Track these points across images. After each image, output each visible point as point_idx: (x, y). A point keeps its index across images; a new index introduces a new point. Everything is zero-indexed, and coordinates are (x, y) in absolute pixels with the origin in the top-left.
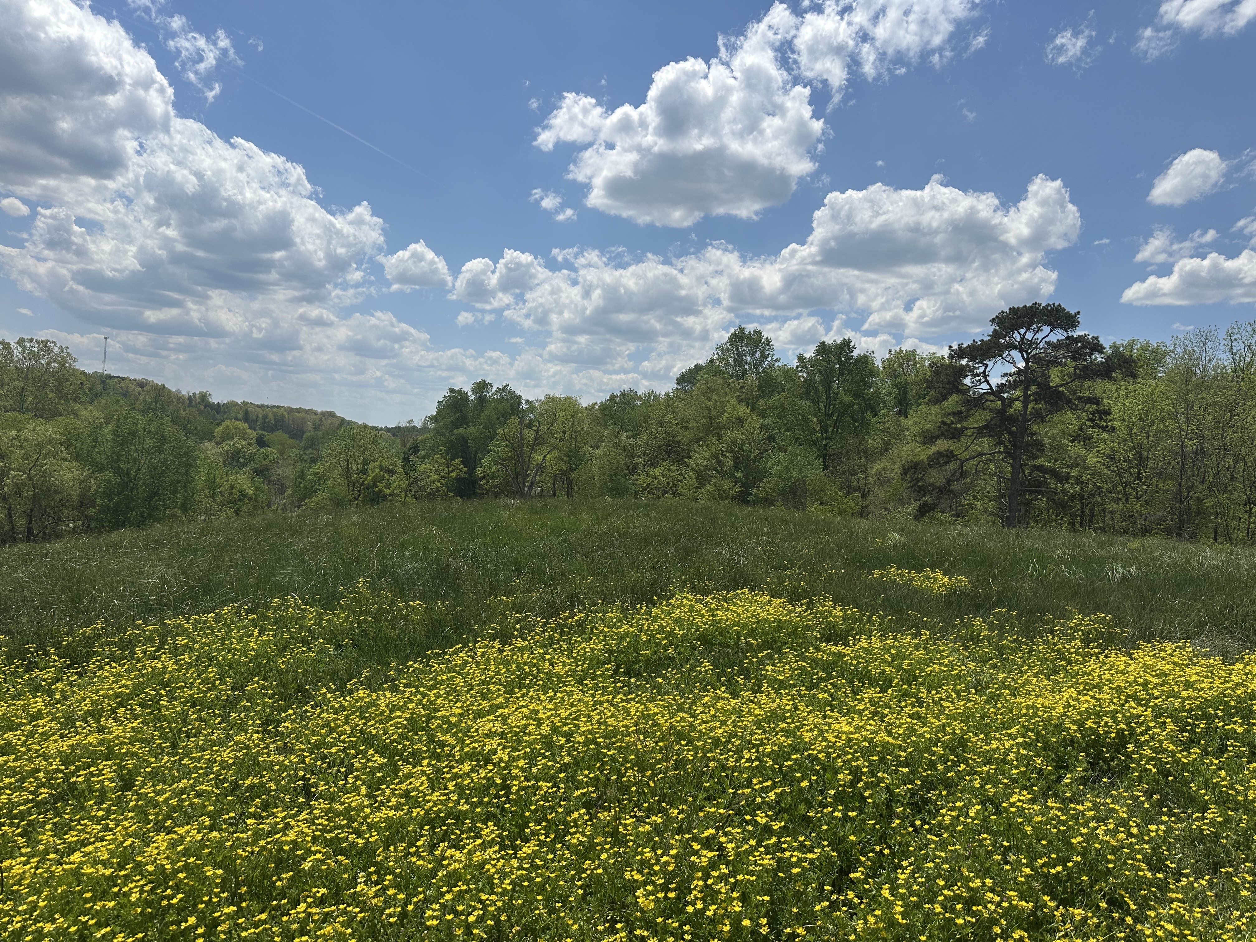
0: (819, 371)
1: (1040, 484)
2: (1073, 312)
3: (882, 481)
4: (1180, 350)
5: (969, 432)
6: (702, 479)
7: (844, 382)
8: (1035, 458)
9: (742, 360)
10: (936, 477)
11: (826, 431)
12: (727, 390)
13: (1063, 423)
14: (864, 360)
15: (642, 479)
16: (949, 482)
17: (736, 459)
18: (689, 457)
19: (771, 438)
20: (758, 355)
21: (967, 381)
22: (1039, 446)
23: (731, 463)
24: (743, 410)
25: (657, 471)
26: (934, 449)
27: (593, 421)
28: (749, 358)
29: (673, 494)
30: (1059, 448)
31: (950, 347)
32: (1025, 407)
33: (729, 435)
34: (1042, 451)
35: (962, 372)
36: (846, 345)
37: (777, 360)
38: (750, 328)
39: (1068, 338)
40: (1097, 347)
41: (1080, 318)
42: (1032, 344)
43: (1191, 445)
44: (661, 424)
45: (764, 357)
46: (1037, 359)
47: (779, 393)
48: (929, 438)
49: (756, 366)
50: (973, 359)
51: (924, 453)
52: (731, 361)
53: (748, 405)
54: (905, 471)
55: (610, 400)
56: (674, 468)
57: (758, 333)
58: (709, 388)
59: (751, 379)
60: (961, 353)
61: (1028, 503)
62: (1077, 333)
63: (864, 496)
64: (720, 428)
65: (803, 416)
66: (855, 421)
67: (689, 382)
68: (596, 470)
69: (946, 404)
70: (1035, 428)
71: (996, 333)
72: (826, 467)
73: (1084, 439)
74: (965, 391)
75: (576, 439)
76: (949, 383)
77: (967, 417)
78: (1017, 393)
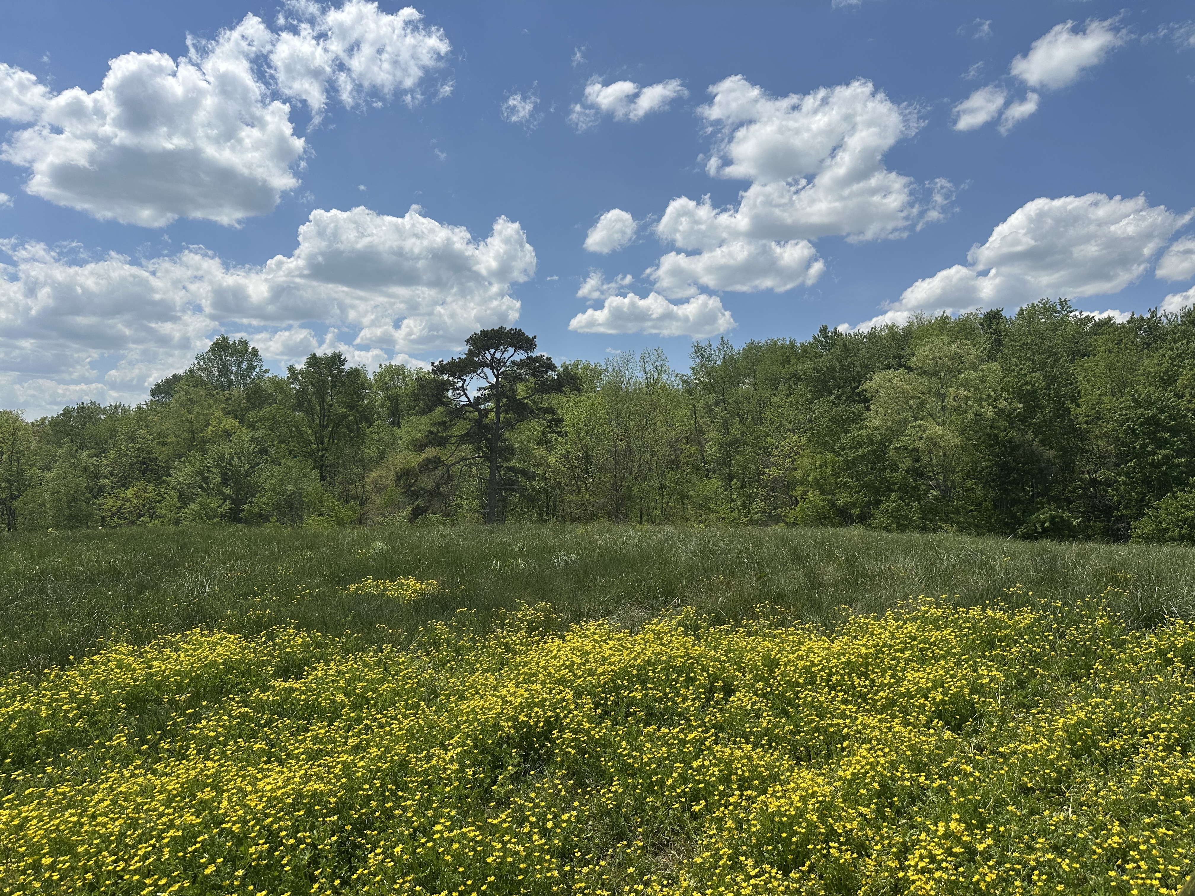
0: (311, 382)
1: (513, 482)
2: (531, 336)
3: (379, 488)
4: (610, 370)
5: (453, 440)
6: (184, 499)
7: (337, 394)
8: (508, 460)
9: (227, 370)
10: (427, 482)
11: (322, 443)
12: (211, 402)
13: (529, 430)
14: (356, 373)
15: (109, 502)
16: (438, 486)
17: (224, 474)
18: (169, 475)
19: (264, 451)
20: (245, 365)
21: (450, 394)
22: (511, 450)
23: (219, 479)
24: (230, 423)
25: (129, 493)
26: (423, 456)
27: (42, 438)
28: (235, 369)
29: (151, 516)
30: (527, 451)
31: (433, 363)
32: (498, 417)
33: (213, 450)
34: (513, 454)
35: (444, 386)
36: (337, 359)
37: (266, 371)
38: (234, 337)
39: (528, 358)
40: (550, 366)
41: (537, 341)
42: (500, 363)
43: (621, 445)
44: (133, 439)
45: (251, 368)
46: (505, 375)
47: (270, 404)
48: (419, 446)
49: (244, 377)
50: (452, 374)
51: (416, 460)
52: (215, 372)
53: (236, 417)
54: (398, 478)
55: (63, 415)
56: (150, 488)
57: (244, 343)
58: (190, 400)
59: (238, 390)
60: (441, 369)
61: (504, 500)
62: (535, 354)
63: (362, 504)
64: (205, 442)
65: (297, 428)
66: (351, 431)
67: (167, 393)
68: (47, 496)
69: (433, 414)
70: (507, 435)
71: (471, 353)
72: (323, 478)
73: (546, 443)
74: (447, 403)
75: (18, 460)
76: (433, 395)
77: (450, 426)
78: (491, 404)
